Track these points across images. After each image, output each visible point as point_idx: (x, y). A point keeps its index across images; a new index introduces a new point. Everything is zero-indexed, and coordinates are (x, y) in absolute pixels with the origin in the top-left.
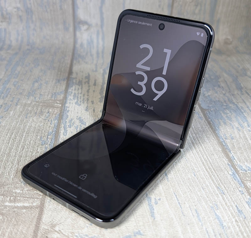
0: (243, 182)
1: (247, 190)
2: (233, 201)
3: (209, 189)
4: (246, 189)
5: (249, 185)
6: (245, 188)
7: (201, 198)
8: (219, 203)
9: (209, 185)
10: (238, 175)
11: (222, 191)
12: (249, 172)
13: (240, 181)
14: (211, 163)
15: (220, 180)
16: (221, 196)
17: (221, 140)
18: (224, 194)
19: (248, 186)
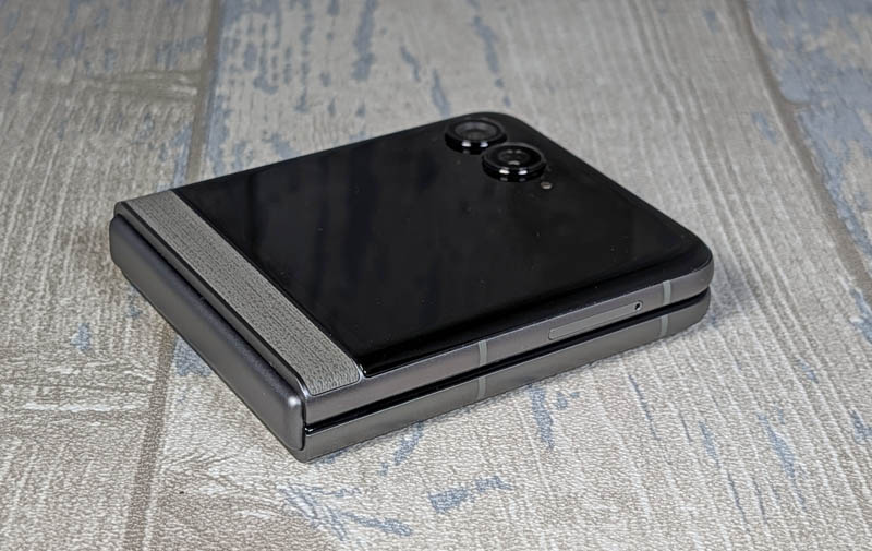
2: (845, 403)
3: (763, 365)
7: (727, 391)
8: (791, 407)
9: (764, 354)
11: (812, 371)
15: (809, 340)
16: (804, 386)
17: (843, 213)
18: (817, 382)
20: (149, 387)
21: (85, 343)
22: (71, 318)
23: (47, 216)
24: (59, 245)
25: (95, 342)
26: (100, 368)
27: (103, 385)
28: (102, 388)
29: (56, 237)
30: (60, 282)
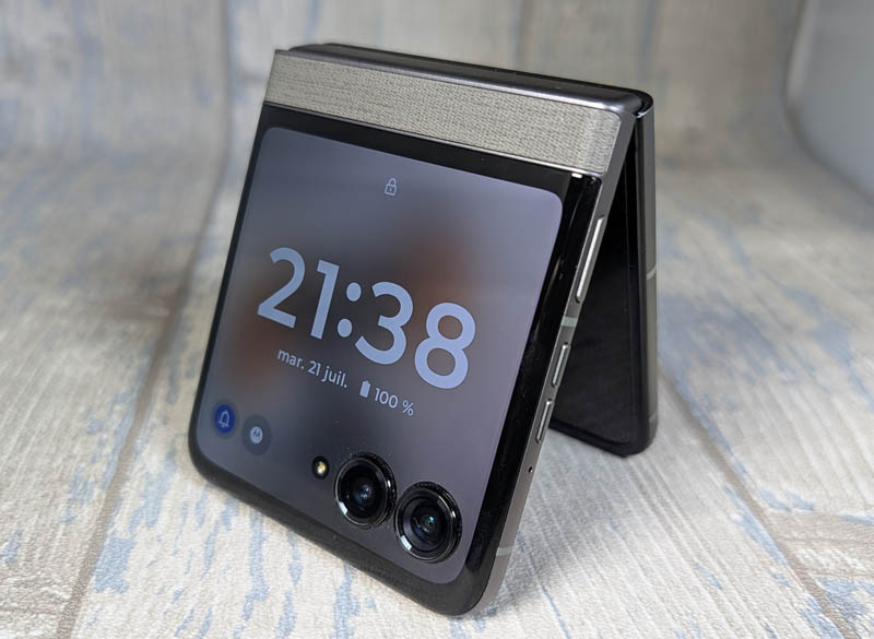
0: (781, 547)
1: (797, 573)
2: (754, 612)
3: (667, 571)
4: (793, 567)
5: (803, 555)
6: (789, 564)
7: (639, 603)
8: (705, 620)
9: (664, 558)
10: (765, 526)
11: (712, 576)
12: (798, 514)
13: (771, 542)
14: (666, 487)
15: (702, 541)
16: (710, 593)
17: (696, 413)
18: (721, 588)
19: (798, 556)
20: (62, 607)
21: (11, 554)
22: (7, 525)
23: (15, 420)
24: (19, 447)
25: (22, 553)
26: (17, 585)
27: (15, 605)
28: (13, 610)
29: (18, 440)
30: (8, 486)
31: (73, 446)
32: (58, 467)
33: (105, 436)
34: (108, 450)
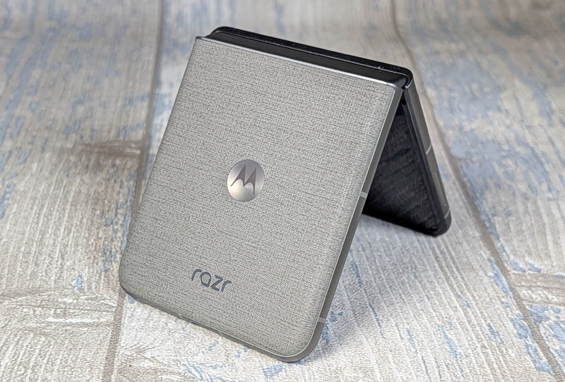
0: (512, 289)
1: (516, 302)
2: (485, 318)
3: (441, 298)
4: (515, 299)
5: (523, 294)
6: (514, 297)
7: (421, 312)
8: (456, 320)
9: (441, 292)
10: (507, 279)
11: (466, 302)
12: (529, 274)
13: (507, 286)
14: (452, 258)
15: (465, 285)
16: (463, 309)
17: (483, 217)
18: (469, 307)
19: (521, 294)
20: (114, 310)
21: (79, 286)
22: (72, 272)
23: (60, 218)
25: (85, 286)
26: (87, 299)
27: (88, 308)
28: (88, 310)
29: (65, 230)
30: (66, 253)
31: (98, 233)
32: (92, 244)
33: (116, 227)
34: (119, 234)
